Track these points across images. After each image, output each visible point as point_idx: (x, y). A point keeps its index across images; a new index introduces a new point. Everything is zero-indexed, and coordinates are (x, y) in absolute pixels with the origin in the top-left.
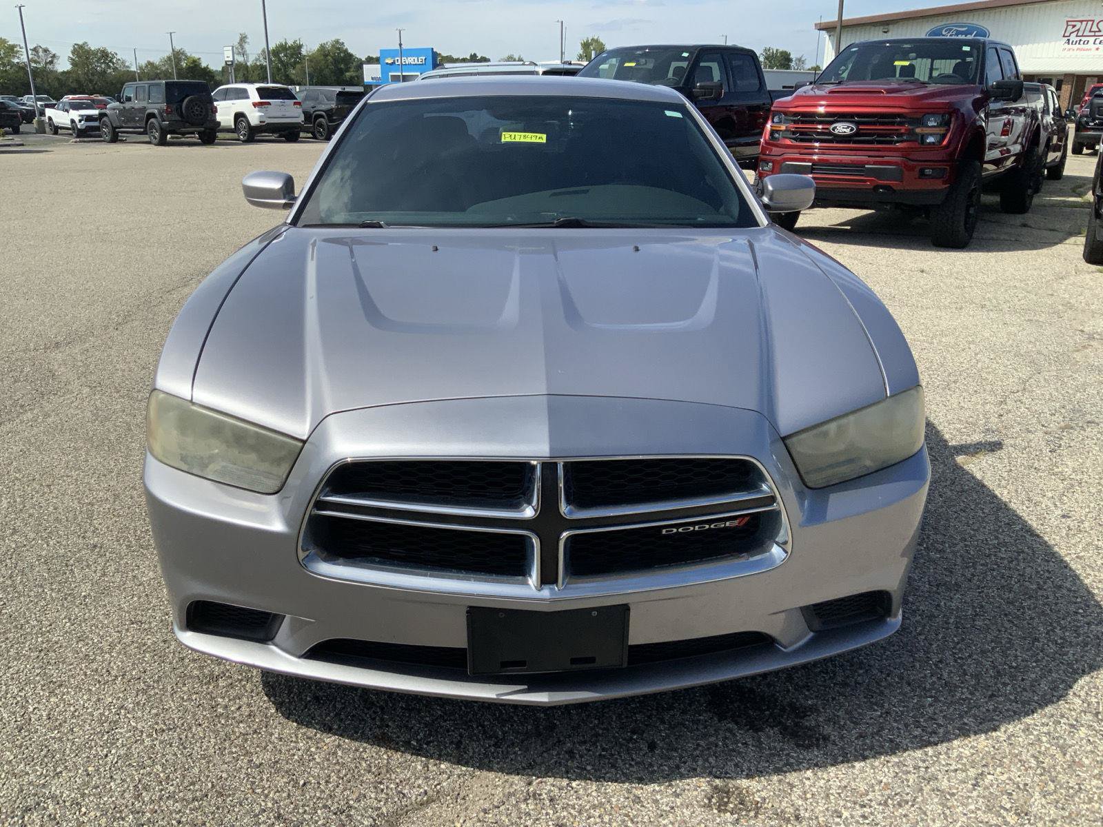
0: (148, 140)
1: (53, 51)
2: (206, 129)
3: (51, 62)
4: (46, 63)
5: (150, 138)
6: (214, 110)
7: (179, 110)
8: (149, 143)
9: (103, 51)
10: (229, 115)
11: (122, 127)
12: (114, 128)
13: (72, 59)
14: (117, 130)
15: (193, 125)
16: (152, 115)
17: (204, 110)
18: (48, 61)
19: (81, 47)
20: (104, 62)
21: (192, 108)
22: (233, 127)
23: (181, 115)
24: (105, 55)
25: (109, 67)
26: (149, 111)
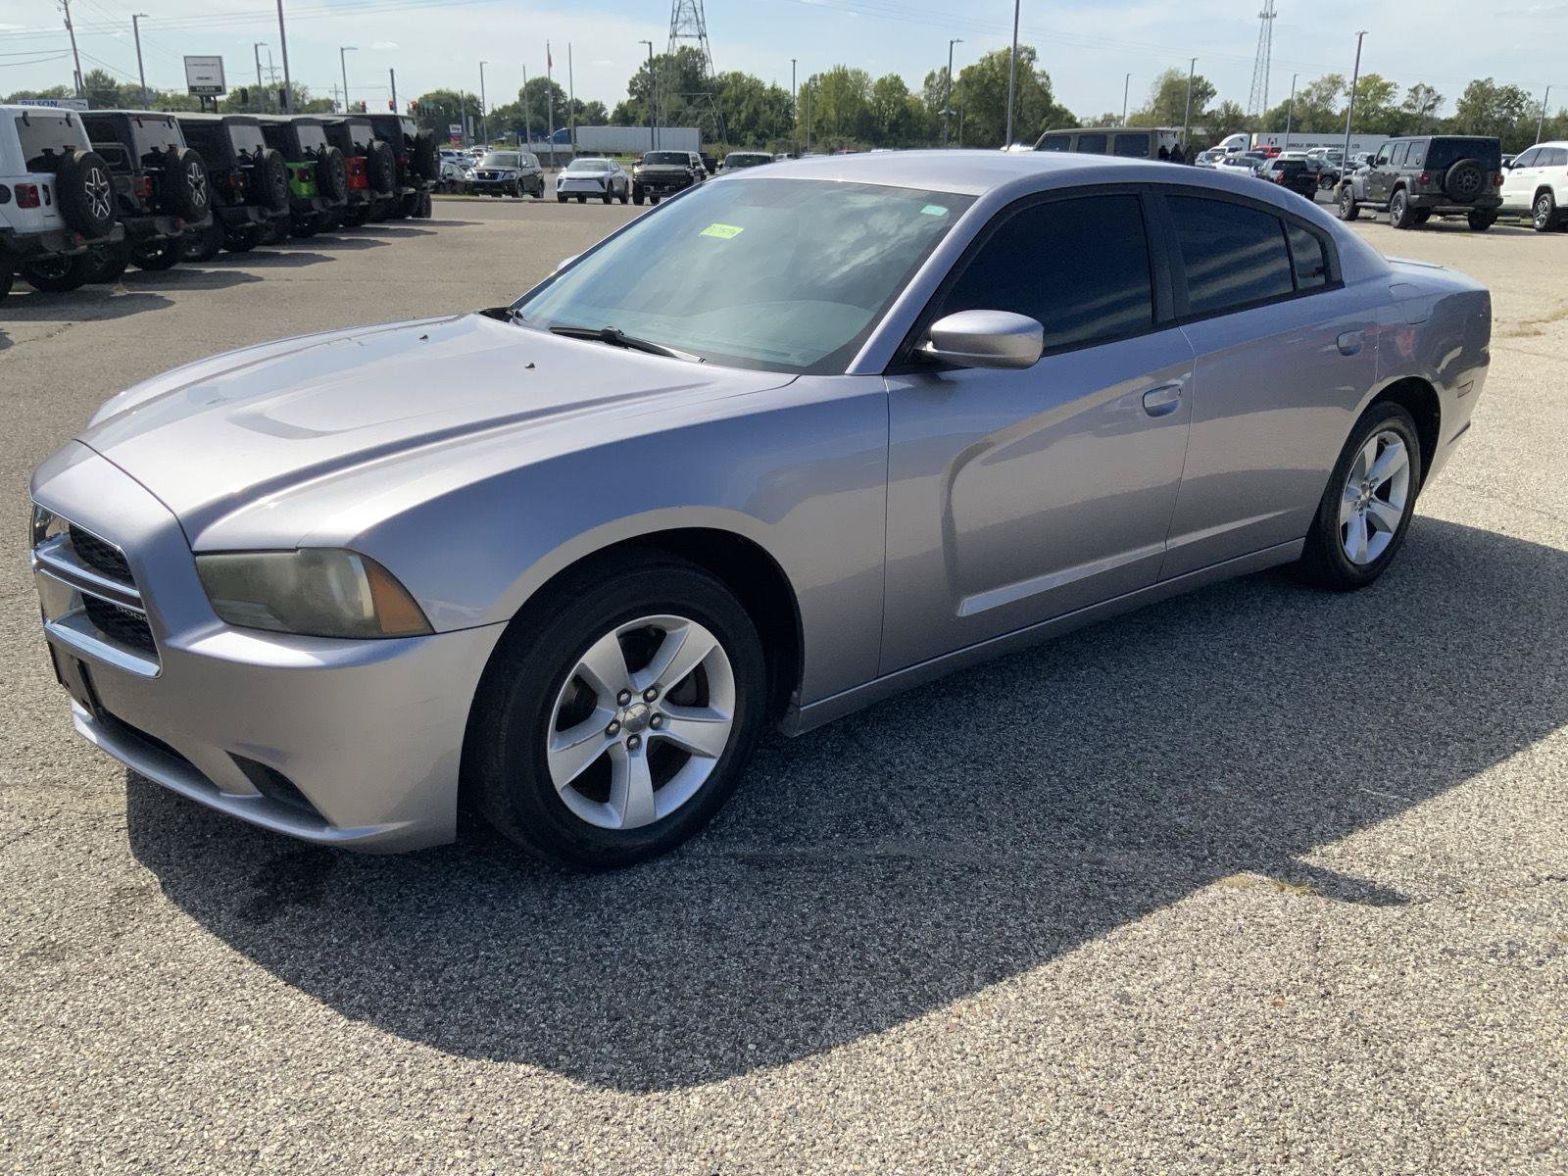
0: (1388, 220)
1: (1439, 91)
2: (1477, 207)
3: (1432, 107)
4: (1424, 109)
5: (1391, 217)
6: (1499, 180)
7: (1440, 179)
8: (1389, 223)
9: (1511, 91)
10: (1530, 189)
11: (1366, 200)
12: (1355, 201)
13: (1462, 102)
14: (1358, 204)
15: (1455, 202)
16: (1401, 185)
17: (1479, 182)
18: (1427, 105)
19: (1480, 85)
20: (1508, 107)
21: (1460, 178)
22: (1531, 207)
23: (1443, 187)
24: (1512, 96)
25: (1513, 113)
26: (1399, 179)
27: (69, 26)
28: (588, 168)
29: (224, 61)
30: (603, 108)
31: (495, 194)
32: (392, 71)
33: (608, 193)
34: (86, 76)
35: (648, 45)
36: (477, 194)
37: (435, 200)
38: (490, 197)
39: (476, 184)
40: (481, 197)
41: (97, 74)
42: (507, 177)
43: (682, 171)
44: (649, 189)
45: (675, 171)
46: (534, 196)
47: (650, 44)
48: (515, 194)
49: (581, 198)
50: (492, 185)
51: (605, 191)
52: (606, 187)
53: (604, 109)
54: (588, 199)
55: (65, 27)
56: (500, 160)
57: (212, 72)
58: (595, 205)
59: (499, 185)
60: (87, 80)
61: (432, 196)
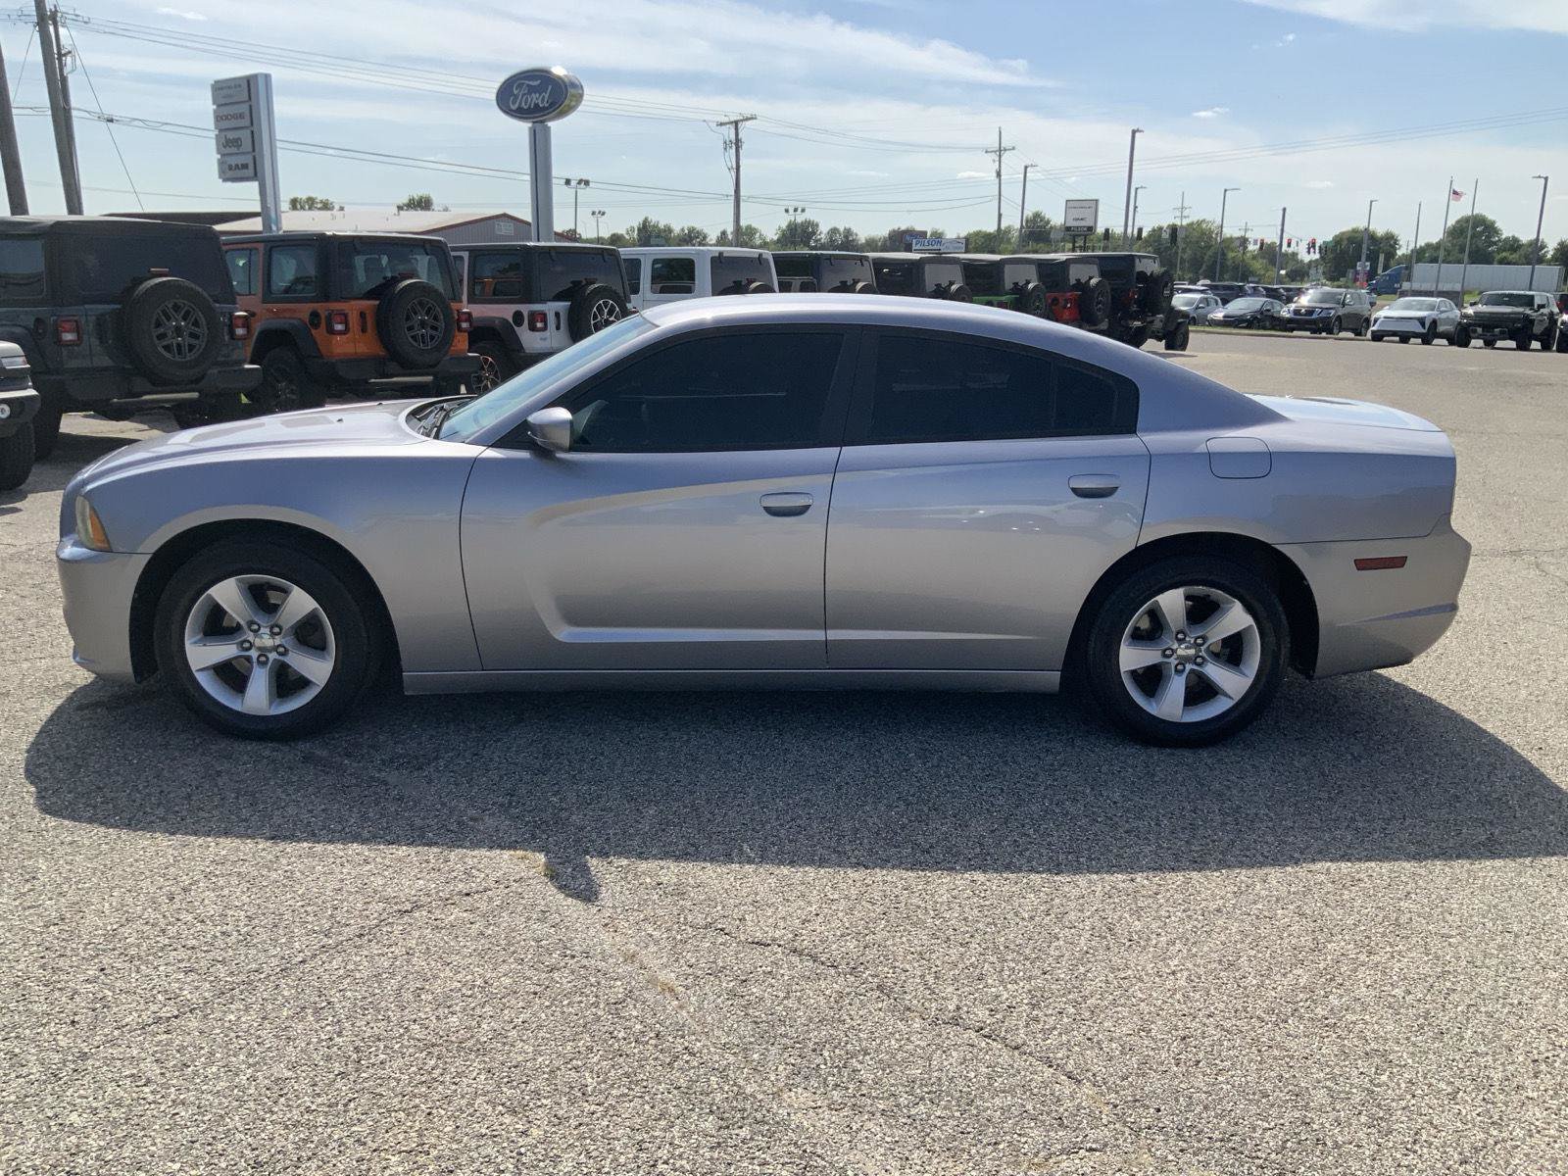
27: (999, 174)
28: (1408, 307)
29: (1100, 203)
30: (1543, 247)
31: (1314, 331)
32: (1284, 210)
33: (1429, 333)
34: (1027, 218)
35: (1543, 181)
36: (1292, 330)
37: (1192, 331)
38: (1308, 333)
39: (1290, 320)
40: (1295, 333)
41: (1037, 215)
42: (1323, 315)
43: (1519, 313)
44: (1475, 331)
45: (1510, 313)
46: (1356, 335)
47: (1546, 179)
48: (1330, 332)
49: (1405, 338)
50: (1307, 322)
51: (1424, 331)
52: (1427, 327)
53: (1545, 247)
54: (1412, 340)
55: (995, 175)
56: (1326, 297)
57: (1087, 214)
58: (1415, 346)
59: (1314, 322)
60: (1027, 221)
61: (1190, 328)
